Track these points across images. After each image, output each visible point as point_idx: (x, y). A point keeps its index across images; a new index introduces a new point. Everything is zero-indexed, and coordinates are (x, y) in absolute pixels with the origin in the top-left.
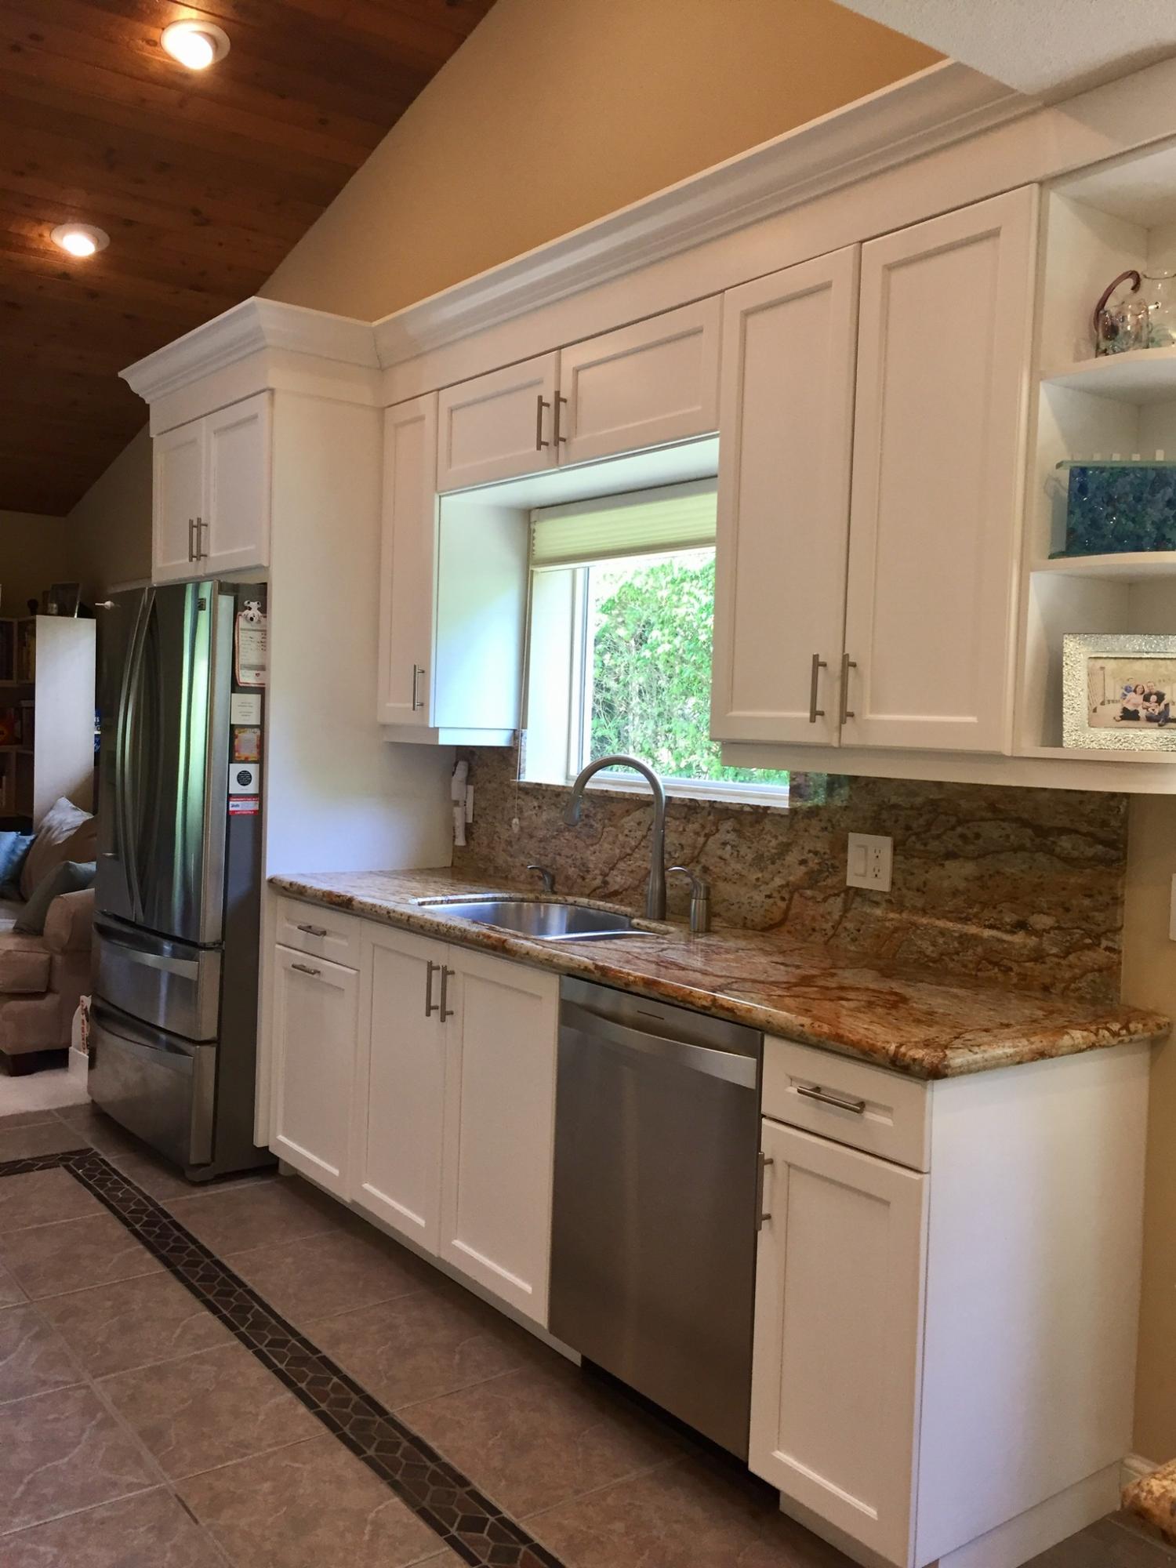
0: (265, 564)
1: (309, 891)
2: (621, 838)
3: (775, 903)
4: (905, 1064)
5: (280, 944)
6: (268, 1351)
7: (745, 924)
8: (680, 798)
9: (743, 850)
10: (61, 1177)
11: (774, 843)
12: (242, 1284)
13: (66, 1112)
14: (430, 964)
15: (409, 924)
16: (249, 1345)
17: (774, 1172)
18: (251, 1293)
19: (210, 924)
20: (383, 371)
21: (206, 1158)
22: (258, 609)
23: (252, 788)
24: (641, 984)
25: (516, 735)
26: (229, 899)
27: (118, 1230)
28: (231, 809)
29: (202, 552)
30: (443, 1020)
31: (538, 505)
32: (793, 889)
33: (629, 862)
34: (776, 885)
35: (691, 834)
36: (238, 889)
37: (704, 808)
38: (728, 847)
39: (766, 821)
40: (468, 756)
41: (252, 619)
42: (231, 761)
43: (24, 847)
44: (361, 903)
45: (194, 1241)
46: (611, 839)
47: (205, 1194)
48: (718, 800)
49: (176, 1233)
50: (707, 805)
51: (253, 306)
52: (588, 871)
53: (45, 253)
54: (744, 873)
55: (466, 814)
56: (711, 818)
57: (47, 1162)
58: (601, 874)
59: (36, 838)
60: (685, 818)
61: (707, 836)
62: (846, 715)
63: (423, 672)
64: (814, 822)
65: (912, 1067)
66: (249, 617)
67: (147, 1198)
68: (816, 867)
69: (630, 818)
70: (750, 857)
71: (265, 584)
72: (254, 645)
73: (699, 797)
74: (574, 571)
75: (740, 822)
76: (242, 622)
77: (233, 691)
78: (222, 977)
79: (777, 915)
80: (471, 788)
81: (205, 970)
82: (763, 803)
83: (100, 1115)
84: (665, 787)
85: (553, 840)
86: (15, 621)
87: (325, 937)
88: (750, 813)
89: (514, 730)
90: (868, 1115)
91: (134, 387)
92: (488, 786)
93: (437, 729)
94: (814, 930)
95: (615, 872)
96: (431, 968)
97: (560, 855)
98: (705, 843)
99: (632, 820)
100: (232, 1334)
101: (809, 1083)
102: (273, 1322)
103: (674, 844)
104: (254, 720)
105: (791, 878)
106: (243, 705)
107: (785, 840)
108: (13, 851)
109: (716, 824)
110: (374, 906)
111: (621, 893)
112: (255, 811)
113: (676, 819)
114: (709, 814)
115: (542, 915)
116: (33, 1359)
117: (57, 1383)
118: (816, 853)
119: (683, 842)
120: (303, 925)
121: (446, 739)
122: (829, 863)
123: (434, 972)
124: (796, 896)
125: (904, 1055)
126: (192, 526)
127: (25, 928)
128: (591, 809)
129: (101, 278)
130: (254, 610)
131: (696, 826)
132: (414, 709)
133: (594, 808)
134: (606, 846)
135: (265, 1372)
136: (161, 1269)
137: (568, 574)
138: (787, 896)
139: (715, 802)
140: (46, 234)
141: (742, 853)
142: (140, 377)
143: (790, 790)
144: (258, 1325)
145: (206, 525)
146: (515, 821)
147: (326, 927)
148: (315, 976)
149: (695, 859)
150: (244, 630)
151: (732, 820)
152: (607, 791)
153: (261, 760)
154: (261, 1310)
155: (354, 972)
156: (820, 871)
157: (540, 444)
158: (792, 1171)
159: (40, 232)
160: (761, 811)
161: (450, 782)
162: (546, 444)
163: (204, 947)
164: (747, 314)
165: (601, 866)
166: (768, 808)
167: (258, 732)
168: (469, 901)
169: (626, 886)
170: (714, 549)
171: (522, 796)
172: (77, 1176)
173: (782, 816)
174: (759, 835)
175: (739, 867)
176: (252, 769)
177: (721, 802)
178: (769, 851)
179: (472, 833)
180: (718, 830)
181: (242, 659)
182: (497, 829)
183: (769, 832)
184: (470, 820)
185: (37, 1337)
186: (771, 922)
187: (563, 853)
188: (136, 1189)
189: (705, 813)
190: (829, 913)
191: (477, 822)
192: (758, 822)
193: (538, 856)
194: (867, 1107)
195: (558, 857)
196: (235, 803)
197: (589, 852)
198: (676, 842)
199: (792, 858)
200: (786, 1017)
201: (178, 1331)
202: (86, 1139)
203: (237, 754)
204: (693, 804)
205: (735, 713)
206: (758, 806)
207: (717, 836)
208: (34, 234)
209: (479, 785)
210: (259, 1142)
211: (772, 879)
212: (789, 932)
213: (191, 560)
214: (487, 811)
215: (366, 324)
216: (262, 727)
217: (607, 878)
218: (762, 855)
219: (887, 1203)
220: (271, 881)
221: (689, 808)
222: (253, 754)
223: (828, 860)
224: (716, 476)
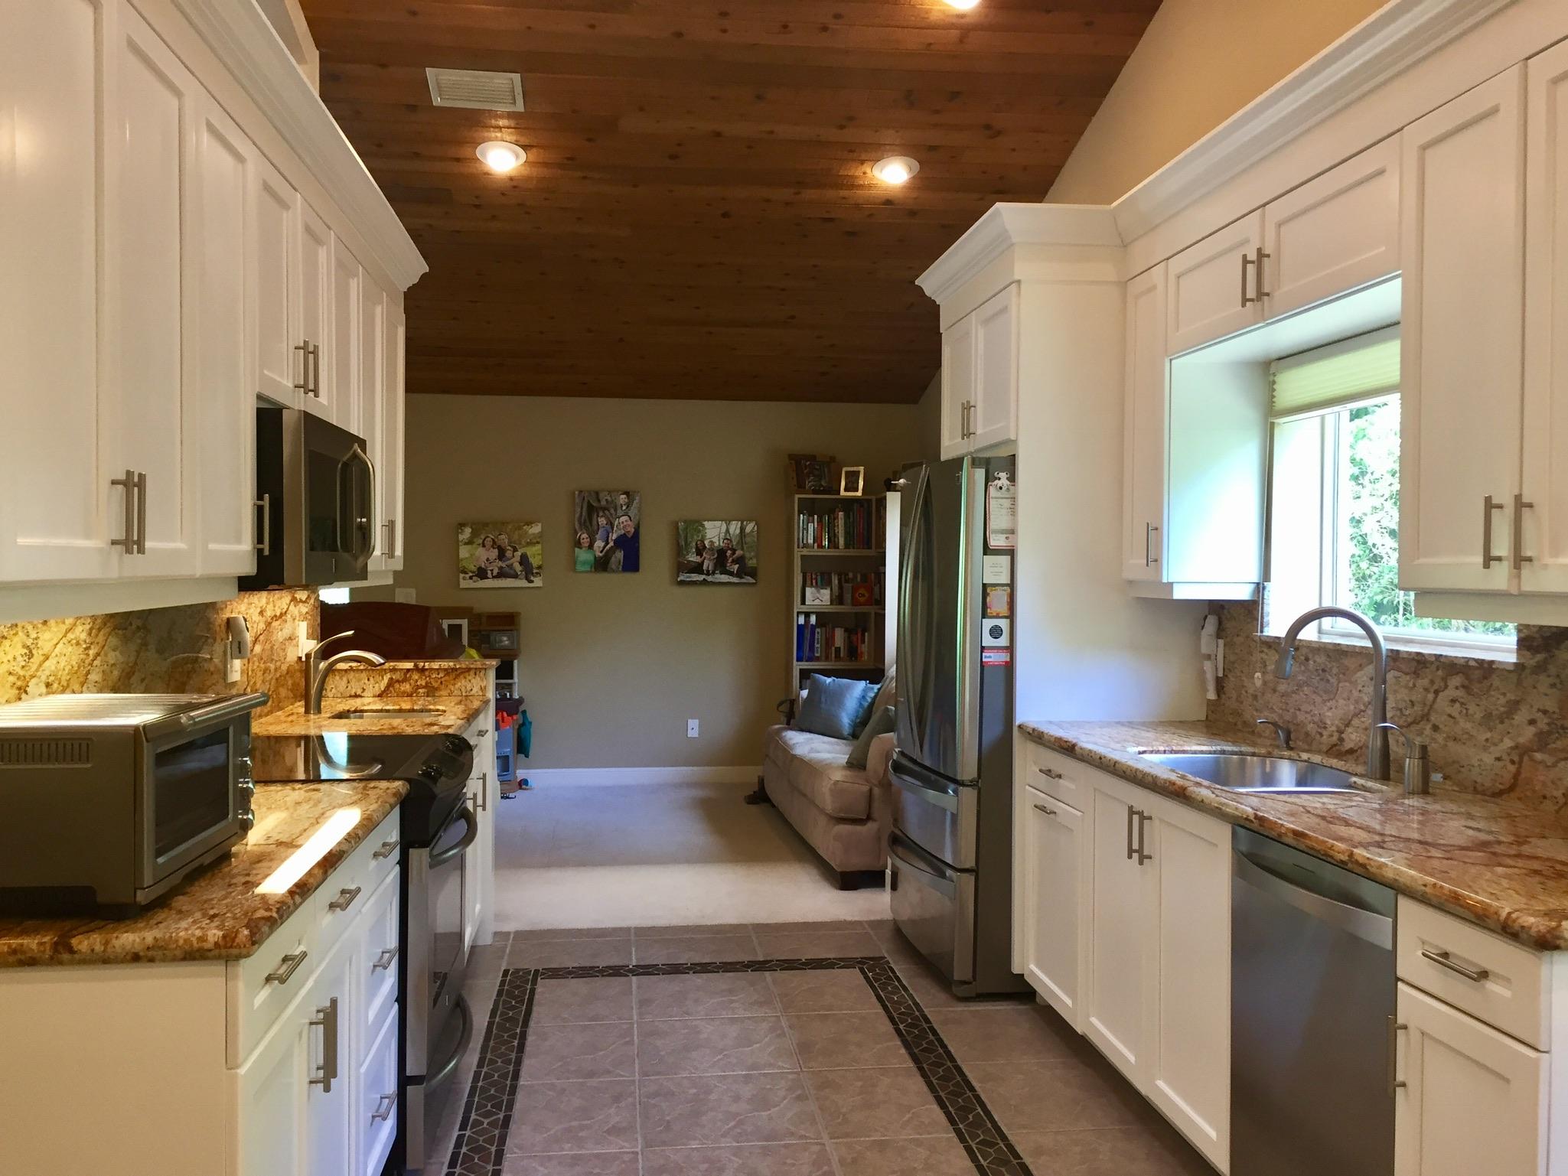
0: (1013, 438)
1: (1045, 736)
2: (1356, 694)
3: (1505, 766)
4: (1514, 931)
5: (1030, 786)
6: (976, 1147)
7: (1475, 788)
8: (1407, 652)
9: (1472, 708)
10: (854, 976)
11: (1502, 700)
12: (972, 1089)
13: (876, 925)
14: (1131, 808)
15: (1115, 770)
16: (962, 1139)
17: (1408, 1040)
18: (978, 1098)
19: (967, 765)
20: (1125, 246)
21: (968, 976)
22: (1007, 478)
23: (1003, 641)
24: (1290, 835)
25: (1259, 589)
26: (984, 746)
27: (886, 1027)
28: (984, 660)
29: (971, 431)
30: (1141, 863)
31: (1277, 356)
32: (1522, 751)
33: (1363, 719)
34: (1505, 747)
35: (1421, 690)
36: (994, 731)
37: (1432, 663)
38: (1457, 705)
39: (1494, 676)
40: (1219, 609)
41: (1001, 488)
42: (984, 616)
43: (872, 695)
44: (1081, 749)
45: (944, 1046)
46: (1345, 695)
47: (966, 1009)
48: (1444, 653)
49: (931, 1037)
50: (1433, 659)
51: (997, 210)
52: (1325, 728)
53: (870, 187)
54: (1474, 733)
55: (1217, 668)
56: (1440, 673)
57: (846, 963)
58: (1337, 731)
59: (881, 687)
60: (1415, 673)
61: (1436, 692)
62: (1520, 560)
63: (1157, 529)
64: (1542, 677)
65: (1521, 935)
66: (998, 486)
67: (916, 1004)
68: (1546, 728)
69: (1362, 672)
70: (1478, 716)
71: (1014, 455)
72: (1004, 511)
73: (1426, 650)
74: (1323, 418)
75: (1467, 677)
76: (992, 491)
77: (985, 553)
78: (979, 812)
79: (1507, 778)
80: (1221, 642)
81: (963, 803)
82: (1488, 656)
83: (899, 934)
84: (1386, 639)
85: (1293, 695)
86: (873, 498)
87: (1061, 781)
88: (1477, 668)
89: (1258, 584)
90: (1491, 986)
91: (928, 293)
92: (1236, 639)
93: (1172, 583)
94: (1545, 797)
95: (1350, 730)
96: (1131, 812)
97: (1299, 710)
98: (1434, 701)
99: (1365, 674)
100: (951, 1128)
101: (1437, 947)
102: (989, 1125)
103: (1405, 701)
104: (1005, 579)
105: (1521, 740)
106: (994, 566)
107: (1513, 698)
108: (864, 697)
109: (1444, 679)
110: (1090, 751)
111: (1357, 751)
112: (1006, 662)
113: (1407, 674)
114: (1438, 669)
115: (1268, 769)
116: (789, 1115)
117: (802, 1137)
118: (1545, 712)
119: (1414, 698)
120: (1044, 768)
121: (1180, 593)
122: (1559, 724)
123: (1134, 816)
124: (1526, 758)
125: (1514, 921)
126: (964, 408)
127: (855, 762)
128: (1327, 663)
129: (915, 198)
130: (1003, 479)
131: (1425, 682)
132: (1147, 565)
133: (1329, 662)
134: (1341, 702)
135: (969, 1164)
136: (911, 1064)
137: (1318, 420)
138: (1516, 759)
139: (1441, 655)
140: (868, 170)
141: (1470, 712)
142: (931, 282)
143: (1518, 641)
144: (977, 1124)
145: (975, 407)
146: (1258, 675)
147: (1060, 772)
148: (1052, 816)
149: (1425, 717)
150: (996, 498)
151: (1461, 675)
152: (1339, 644)
153: (1011, 616)
154: (982, 1113)
155: (1079, 814)
156: (1550, 733)
157: (1245, 301)
158: (1427, 1041)
159: (863, 170)
160: (1486, 665)
161: (1199, 639)
162: (1252, 300)
163: (962, 784)
164: (1424, 148)
165: (1337, 722)
166: (1492, 662)
167: (1008, 589)
168: (1195, 752)
169: (1360, 744)
170: (1398, 395)
171: (1266, 650)
172: (867, 978)
173: (1510, 671)
174: (1488, 691)
175: (1468, 726)
176: (1004, 624)
177: (1446, 656)
178: (1497, 709)
179: (1223, 687)
180: (1446, 687)
181: (993, 524)
182: (1245, 684)
183: (1498, 689)
184: (1220, 674)
185: (799, 1098)
186: (1501, 787)
187: (1302, 708)
188: (911, 996)
189: (1433, 667)
190: (1560, 779)
191: (1226, 676)
192: (1485, 678)
193: (1281, 711)
194: (1490, 977)
195: (1298, 712)
196: (988, 655)
197: (1326, 708)
198: (1407, 699)
199: (1521, 717)
200: (1412, 877)
201: (908, 1116)
202: (884, 949)
203: (989, 610)
204: (1419, 658)
205: (1422, 561)
206: (1483, 661)
207: (1447, 692)
208: (859, 173)
209: (1228, 639)
210: (1016, 969)
211: (1502, 741)
212: (1520, 799)
213: (963, 439)
214: (1236, 665)
215: (1107, 207)
216: (1012, 585)
217: (1343, 735)
218: (1491, 713)
219: (1507, 1081)
220: (1020, 727)
221: (1418, 662)
222: (1004, 609)
223: (1558, 719)
224: (1398, 323)
